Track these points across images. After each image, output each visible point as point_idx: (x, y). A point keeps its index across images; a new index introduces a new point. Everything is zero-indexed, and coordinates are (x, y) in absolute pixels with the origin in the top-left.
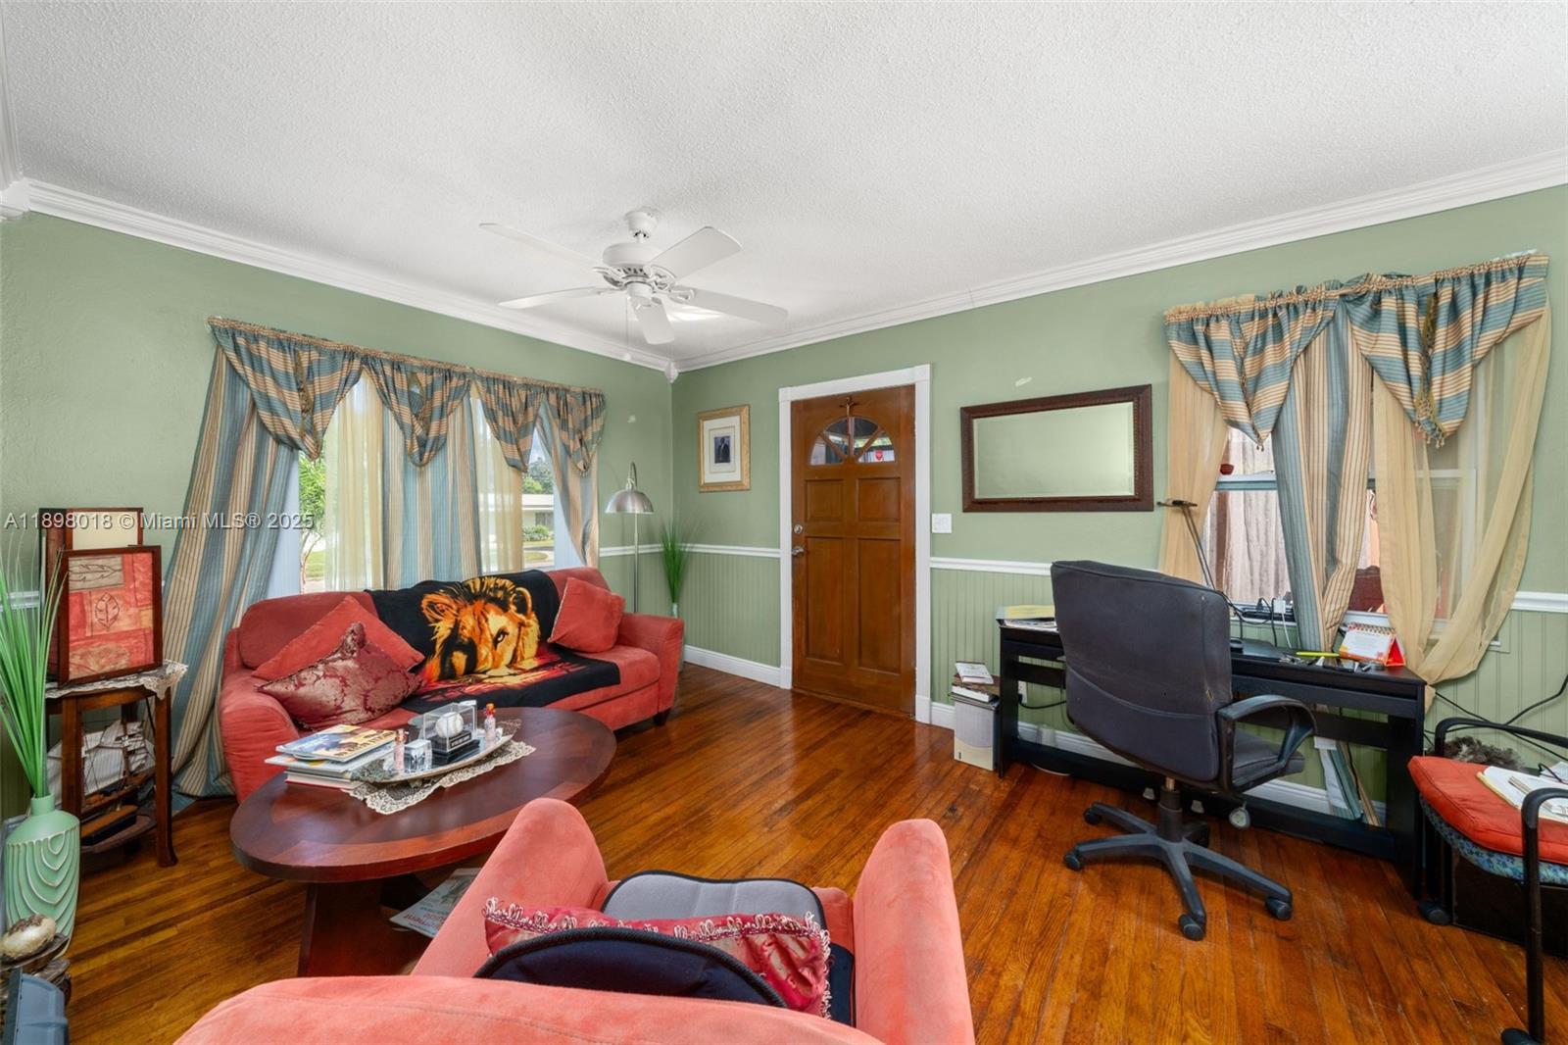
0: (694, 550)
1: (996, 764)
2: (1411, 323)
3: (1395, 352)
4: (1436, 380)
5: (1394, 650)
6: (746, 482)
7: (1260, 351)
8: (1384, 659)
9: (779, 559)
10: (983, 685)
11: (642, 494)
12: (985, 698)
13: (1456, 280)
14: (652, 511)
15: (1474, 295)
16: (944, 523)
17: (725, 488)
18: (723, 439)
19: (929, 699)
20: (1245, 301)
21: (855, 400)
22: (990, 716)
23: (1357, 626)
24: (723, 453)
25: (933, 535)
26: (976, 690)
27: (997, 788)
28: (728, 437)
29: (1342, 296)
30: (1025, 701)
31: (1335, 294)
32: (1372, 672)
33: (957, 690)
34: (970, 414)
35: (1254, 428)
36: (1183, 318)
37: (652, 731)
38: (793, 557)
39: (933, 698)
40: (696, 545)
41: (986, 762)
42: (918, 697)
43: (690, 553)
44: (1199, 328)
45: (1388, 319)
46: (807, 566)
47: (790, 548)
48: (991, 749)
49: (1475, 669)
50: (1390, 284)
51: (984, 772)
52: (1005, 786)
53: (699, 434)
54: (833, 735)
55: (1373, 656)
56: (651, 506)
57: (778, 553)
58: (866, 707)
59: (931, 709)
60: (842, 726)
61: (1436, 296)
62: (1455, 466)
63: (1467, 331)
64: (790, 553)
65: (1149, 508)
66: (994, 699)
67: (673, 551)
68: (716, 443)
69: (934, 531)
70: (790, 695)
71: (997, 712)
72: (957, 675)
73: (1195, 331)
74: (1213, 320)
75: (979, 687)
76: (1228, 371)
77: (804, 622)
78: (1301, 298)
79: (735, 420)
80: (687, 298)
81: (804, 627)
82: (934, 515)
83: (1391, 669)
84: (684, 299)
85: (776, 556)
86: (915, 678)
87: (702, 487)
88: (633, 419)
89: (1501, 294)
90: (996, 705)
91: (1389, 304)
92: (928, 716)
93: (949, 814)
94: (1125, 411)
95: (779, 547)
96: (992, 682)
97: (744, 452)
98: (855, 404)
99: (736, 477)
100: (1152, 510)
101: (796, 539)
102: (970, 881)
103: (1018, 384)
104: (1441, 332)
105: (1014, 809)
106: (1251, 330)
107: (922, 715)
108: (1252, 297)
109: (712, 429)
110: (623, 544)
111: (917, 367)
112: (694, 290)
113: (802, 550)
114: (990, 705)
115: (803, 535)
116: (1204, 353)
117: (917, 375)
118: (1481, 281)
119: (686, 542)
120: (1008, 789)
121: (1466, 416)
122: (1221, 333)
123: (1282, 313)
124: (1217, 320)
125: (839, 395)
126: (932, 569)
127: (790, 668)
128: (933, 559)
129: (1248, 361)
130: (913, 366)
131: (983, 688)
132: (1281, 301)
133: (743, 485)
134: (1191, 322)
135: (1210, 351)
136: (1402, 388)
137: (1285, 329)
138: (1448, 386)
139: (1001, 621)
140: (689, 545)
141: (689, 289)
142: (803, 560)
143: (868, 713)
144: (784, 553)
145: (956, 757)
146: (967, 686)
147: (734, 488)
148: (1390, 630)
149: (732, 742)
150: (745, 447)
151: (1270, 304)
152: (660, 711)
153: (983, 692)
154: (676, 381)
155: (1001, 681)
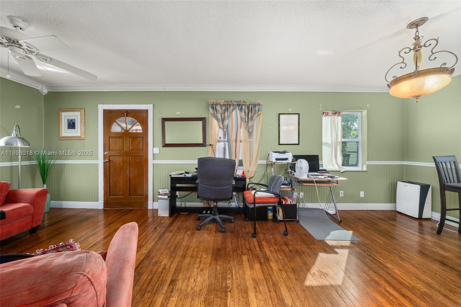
0: (55, 163)
1: (169, 214)
2: (246, 111)
3: (244, 117)
4: (249, 122)
5: (243, 172)
6: (83, 136)
7: (224, 113)
8: (242, 175)
9: (98, 164)
10: (166, 194)
11: (23, 138)
12: (167, 197)
13: (252, 105)
14: (30, 146)
15: (254, 108)
16: (157, 150)
17: (72, 139)
18: (72, 120)
19: (152, 201)
20: (222, 102)
21: (128, 112)
22: (168, 202)
23: (239, 169)
24: (72, 125)
25: (153, 154)
26: (164, 195)
27: (169, 220)
28: (75, 119)
29: (237, 104)
30: (178, 197)
31: (236, 103)
32: (240, 177)
33: (159, 196)
34: (164, 120)
35: (223, 129)
36: (212, 103)
37: (28, 236)
38: (104, 163)
39: (153, 201)
40: (57, 161)
41: (167, 215)
42: (149, 202)
43: (53, 164)
44: (214, 106)
45: (243, 110)
46: (110, 166)
47: (103, 160)
48: (168, 211)
49: (254, 175)
50: (244, 103)
51: (166, 217)
52: (171, 219)
53: (59, 117)
54: (118, 218)
55: (240, 174)
56: (29, 144)
57: (98, 162)
58: (132, 208)
59: (153, 205)
60: (122, 216)
61: (249, 107)
62: (252, 139)
63: (253, 114)
64: (103, 161)
65: (205, 146)
66: (169, 197)
67: (44, 164)
68: (68, 121)
69: (154, 153)
70: (103, 210)
71: (170, 200)
72: (159, 193)
73: (213, 106)
74: (217, 105)
75: (165, 194)
76: (219, 116)
77: (108, 185)
78: (231, 103)
79: (78, 114)
80: (46, 60)
81: (108, 186)
82: (154, 148)
83: (243, 176)
84: (45, 61)
85: (98, 163)
86: (148, 196)
87: (60, 138)
88: (18, 107)
89: (257, 108)
90: (169, 198)
91: (243, 107)
92: (152, 207)
93: (154, 230)
94: (200, 123)
95: (98, 160)
96: (169, 193)
97: (82, 126)
98: (128, 113)
99: (79, 134)
100: (206, 147)
101: (105, 157)
102: (157, 244)
103: (177, 113)
104: (250, 113)
105: (173, 224)
106: (224, 108)
107: (150, 207)
108: (224, 101)
109: (65, 116)
110: (11, 161)
111: (148, 105)
112: (50, 58)
113: (108, 160)
114: (168, 199)
115: (108, 155)
116: (215, 112)
117: (149, 107)
118: (255, 105)
119: (51, 160)
120: (172, 220)
121: (253, 129)
122: (218, 108)
123: (228, 105)
124: (218, 105)
125: (122, 110)
126: (153, 164)
127: (103, 201)
128: (154, 161)
129: (223, 114)
130: (147, 104)
131: (166, 195)
132: (228, 103)
133: (81, 137)
134: (213, 104)
135: (216, 111)
136: (245, 123)
137: (229, 109)
138: (250, 124)
139: (170, 175)
140: (52, 161)
141: (47, 57)
142: (108, 164)
143: (132, 210)
144: (100, 162)
145: (159, 215)
146: (162, 195)
147: (77, 139)
148: (243, 169)
149: (74, 230)
150: (83, 124)
151: (226, 103)
152: (33, 227)
153: (166, 196)
154: (46, 95)
155: (171, 192)
